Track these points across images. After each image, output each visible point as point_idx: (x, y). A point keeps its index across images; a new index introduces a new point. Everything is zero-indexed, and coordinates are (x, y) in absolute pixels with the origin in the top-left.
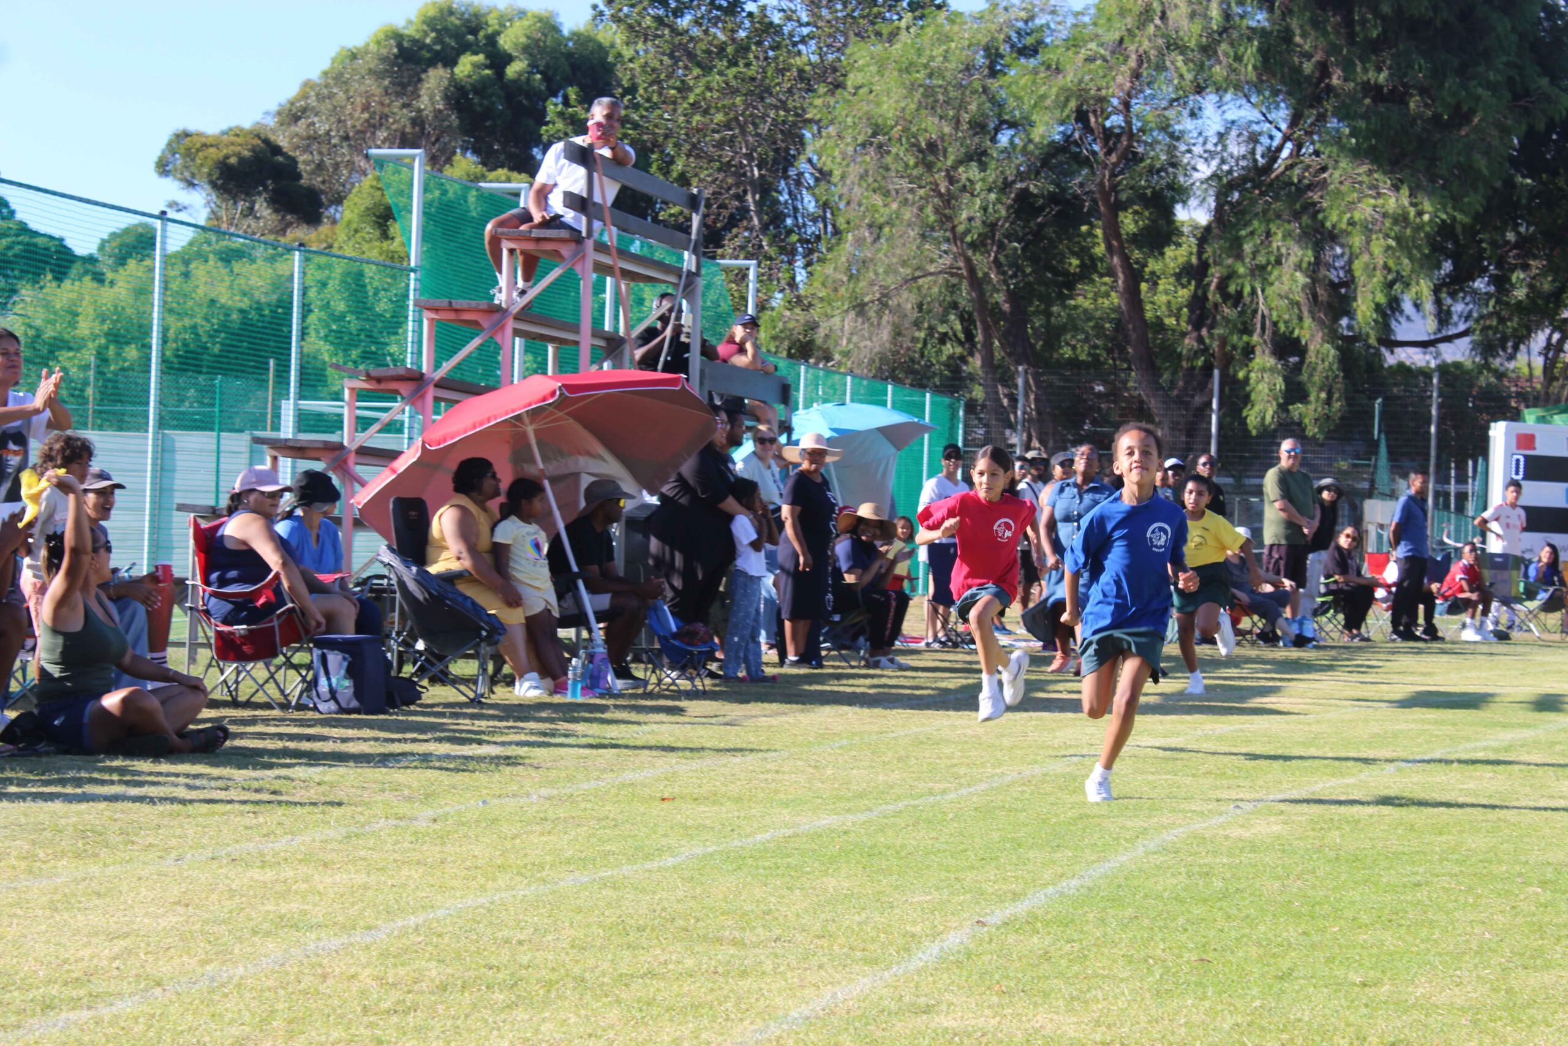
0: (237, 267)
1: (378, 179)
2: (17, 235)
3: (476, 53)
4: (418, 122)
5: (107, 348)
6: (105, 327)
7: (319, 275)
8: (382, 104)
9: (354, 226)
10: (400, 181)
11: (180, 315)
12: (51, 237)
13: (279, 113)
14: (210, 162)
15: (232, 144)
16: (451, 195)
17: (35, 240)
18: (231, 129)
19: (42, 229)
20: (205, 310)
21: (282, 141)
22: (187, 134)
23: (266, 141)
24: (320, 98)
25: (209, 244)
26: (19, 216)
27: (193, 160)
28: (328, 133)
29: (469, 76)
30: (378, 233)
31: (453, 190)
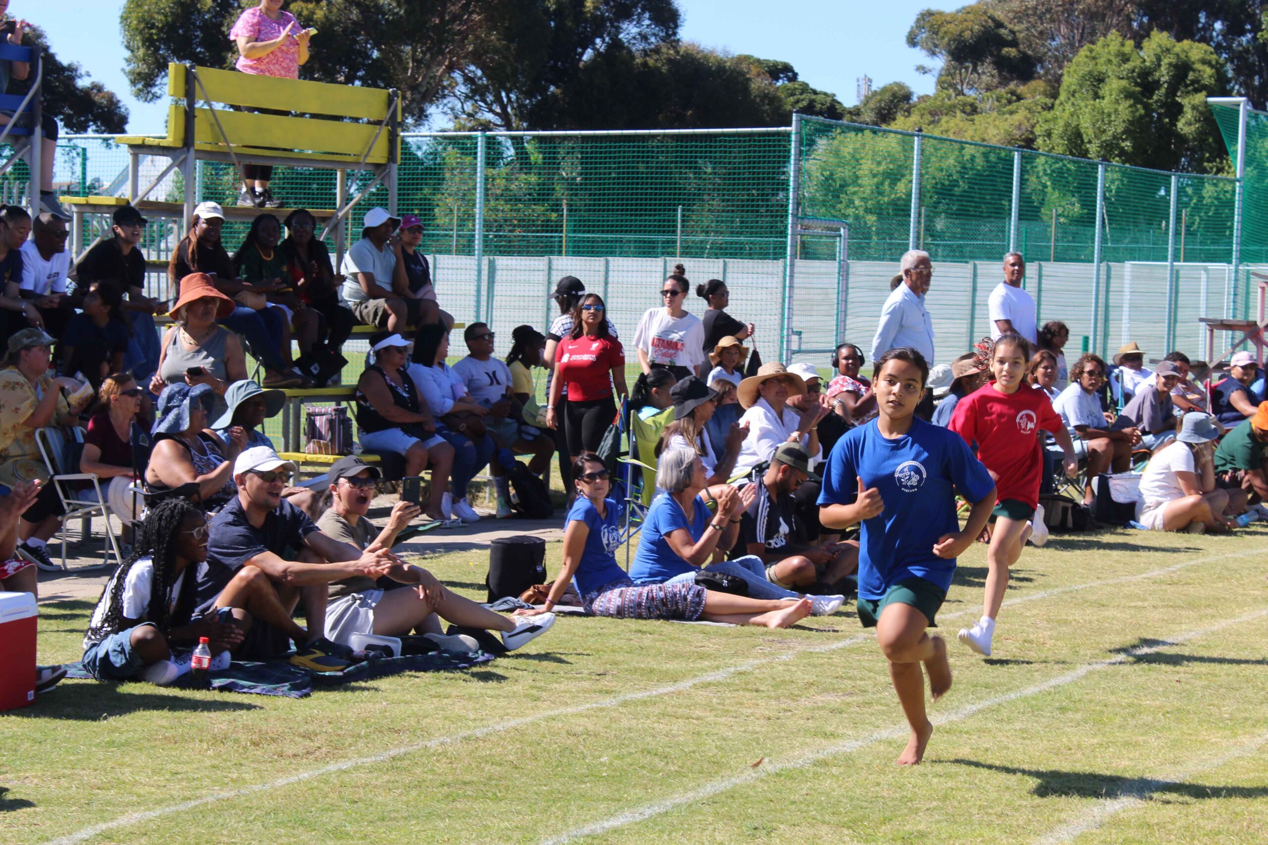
0: (976, 117)
1: (1091, 51)
2: (801, 94)
5: (882, 183)
6: (881, 168)
7: (1046, 127)
9: (1073, 87)
10: (1109, 53)
12: (825, 94)
14: (949, 35)
15: (966, 20)
16: (1147, 64)
17: (813, 97)
18: (963, 8)
19: (818, 89)
20: (957, 153)
21: (999, 15)
22: (930, 14)
23: (992, 18)
25: (949, 99)
26: (801, 78)
27: (937, 34)
28: (1035, 8)
30: (1091, 92)
31: (1150, 57)
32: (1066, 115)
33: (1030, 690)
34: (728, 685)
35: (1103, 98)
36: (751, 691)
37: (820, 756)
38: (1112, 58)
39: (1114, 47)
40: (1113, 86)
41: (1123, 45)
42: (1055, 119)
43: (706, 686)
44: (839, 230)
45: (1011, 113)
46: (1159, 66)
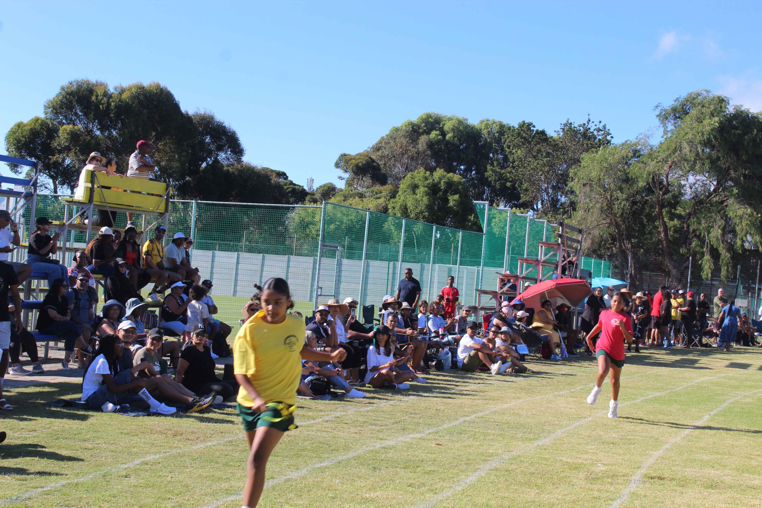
0: (364, 199)
1: (412, 175)
2: (289, 185)
3: (436, 130)
4: (418, 153)
7: (392, 205)
8: (406, 146)
9: (404, 190)
10: (420, 176)
11: (348, 216)
12: (299, 186)
13: (372, 148)
14: (353, 164)
15: (360, 159)
16: (436, 181)
17: (295, 187)
18: (359, 154)
20: (355, 213)
21: (374, 157)
22: (344, 155)
23: (370, 158)
24: (386, 143)
25: (352, 191)
26: (289, 178)
27: (347, 163)
28: (388, 155)
29: (434, 138)
30: (412, 192)
31: (436, 179)
32: (401, 200)
33: (446, 426)
34: (335, 421)
35: (417, 195)
36: (345, 423)
37: (383, 445)
38: (421, 178)
39: (422, 174)
40: (422, 190)
41: (425, 173)
42: (396, 202)
43: (327, 421)
44: (337, 247)
45: (377, 198)
46: (440, 182)
